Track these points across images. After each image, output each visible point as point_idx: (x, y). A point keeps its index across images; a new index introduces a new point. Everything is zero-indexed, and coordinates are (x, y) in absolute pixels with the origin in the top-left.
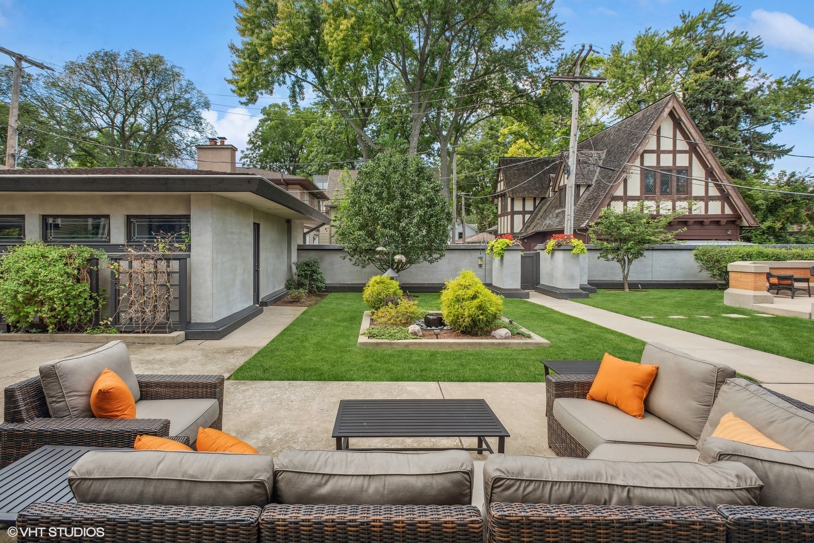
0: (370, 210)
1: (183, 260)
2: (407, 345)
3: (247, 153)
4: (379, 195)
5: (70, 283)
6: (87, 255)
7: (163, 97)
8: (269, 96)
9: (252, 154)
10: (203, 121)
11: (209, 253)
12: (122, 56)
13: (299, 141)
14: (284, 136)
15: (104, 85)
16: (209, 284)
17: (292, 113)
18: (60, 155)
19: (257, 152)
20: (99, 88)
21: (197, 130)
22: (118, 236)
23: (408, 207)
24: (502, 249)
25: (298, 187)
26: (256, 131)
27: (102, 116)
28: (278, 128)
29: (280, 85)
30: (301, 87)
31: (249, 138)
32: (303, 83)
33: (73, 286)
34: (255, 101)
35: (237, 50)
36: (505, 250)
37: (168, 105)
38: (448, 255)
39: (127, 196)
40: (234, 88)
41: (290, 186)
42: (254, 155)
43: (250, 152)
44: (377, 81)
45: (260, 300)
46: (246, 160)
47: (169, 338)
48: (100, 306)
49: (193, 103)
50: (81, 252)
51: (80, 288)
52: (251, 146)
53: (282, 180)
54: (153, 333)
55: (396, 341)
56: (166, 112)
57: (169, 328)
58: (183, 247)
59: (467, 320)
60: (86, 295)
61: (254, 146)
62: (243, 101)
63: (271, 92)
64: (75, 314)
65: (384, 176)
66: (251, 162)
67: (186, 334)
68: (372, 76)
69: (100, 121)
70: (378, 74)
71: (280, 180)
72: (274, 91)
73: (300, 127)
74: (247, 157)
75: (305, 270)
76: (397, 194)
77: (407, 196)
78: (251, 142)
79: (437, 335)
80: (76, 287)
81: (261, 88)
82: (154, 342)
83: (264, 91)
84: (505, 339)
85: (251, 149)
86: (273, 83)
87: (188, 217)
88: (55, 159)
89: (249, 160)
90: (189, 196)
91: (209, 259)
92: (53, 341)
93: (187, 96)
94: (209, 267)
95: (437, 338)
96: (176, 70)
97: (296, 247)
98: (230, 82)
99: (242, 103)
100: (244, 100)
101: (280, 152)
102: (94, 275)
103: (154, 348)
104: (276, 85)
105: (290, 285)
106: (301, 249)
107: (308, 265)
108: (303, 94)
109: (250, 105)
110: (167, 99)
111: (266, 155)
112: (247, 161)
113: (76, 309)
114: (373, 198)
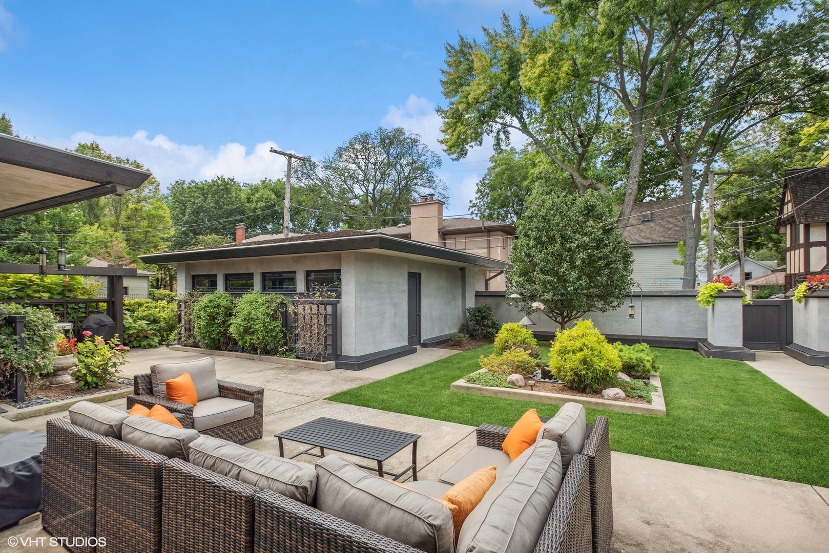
0: (528, 255)
1: (334, 305)
2: (496, 393)
3: (475, 202)
4: (538, 240)
5: (268, 320)
6: (279, 300)
7: (405, 162)
8: (479, 147)
9: (480, 202)
10: (435, 179)
11: (353, 300)
12: (374, 134)
13: (525, 183)
14: (511, 181)
15: (361, 161)
16: (353, 325)
17: (520, 156)
18: (336, 222)
19: (485, 199)
20: (358, 165)
21: (431, 187)
22: (301, 287)
23: (569, 250)
24: (711, 296)
25: (500, 233)
26: (484, 179)
27: (360, 187)
28: (504, 174)
29: (488, 134)
30: (506, 133)
31: (477, 188)
32: (509, 129)
33: (270, 322)
34: (466, 154)
35: (443, 112)
36: (716, 297)
37: (407, 170)
38: (628, 302)
39: (305, 256)
40: (445, 148)
41: (491, 233)
42: (482, 203)
43: (478, 201)
44: (599, 107)
45: (422, 342)
46: (473, 209)
47: (322, 365)
48: (288, 338)
49: (428, 163)
50: (277, 298)
51: (274, 324)
52: (479, 194)
53: (483, 228)
54: (315, 360)
55: (487, 387)
56: (406, 174)
57: (323, 357)
58: (334, 294)
59: (568, 374)
60: (278, 329)
61: (481, 195)
62: (454, 158)
63: (481, 143)
64: (271, 342)
65: (545, 219)
66: (478, 210)
67: (336, 364)
68: (592, 103)
69: (358, 190)
70: (599, 99)
71: (481, 228)
72: (483, 141)
73: (527, 169)
74: (475, 206)
75: (477, 316)
76: (557, 237)
77: (569, 239)
78: (479, 191)
79: (531, 386)
80: (272, 323)
81: (471, 141)
82: (313, 367)
83: (473, 144)
84: (613, 400)
85: (479, 198)
86: (482, 133)
87: (339, 271)
88: (333, 224)
89: (477, 208)
90: (340, 254)
91: (353, 305)
92: (261, 361)
93: (423, 158)
94: (353, 311)
95: (532, 390)
96: (414, 137)
97: (474, 294)
98: (441, 142)
99: (453, 160)
100: (455, 156)
101: (508, 198)
102: (284, 316)
103: (309, 372)
104: (485, 134)
105: (464, 329)
106: (478, 295)
107: (479, 311)
108: (508, 139)
109: (461, 160)
110: (408, 164)
111: (493, 202)
112: (475, 210)
113: (272, 339)
114: (532, 243)
